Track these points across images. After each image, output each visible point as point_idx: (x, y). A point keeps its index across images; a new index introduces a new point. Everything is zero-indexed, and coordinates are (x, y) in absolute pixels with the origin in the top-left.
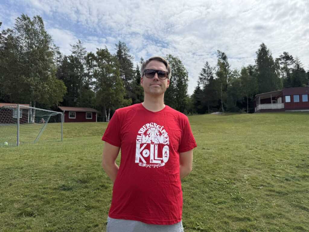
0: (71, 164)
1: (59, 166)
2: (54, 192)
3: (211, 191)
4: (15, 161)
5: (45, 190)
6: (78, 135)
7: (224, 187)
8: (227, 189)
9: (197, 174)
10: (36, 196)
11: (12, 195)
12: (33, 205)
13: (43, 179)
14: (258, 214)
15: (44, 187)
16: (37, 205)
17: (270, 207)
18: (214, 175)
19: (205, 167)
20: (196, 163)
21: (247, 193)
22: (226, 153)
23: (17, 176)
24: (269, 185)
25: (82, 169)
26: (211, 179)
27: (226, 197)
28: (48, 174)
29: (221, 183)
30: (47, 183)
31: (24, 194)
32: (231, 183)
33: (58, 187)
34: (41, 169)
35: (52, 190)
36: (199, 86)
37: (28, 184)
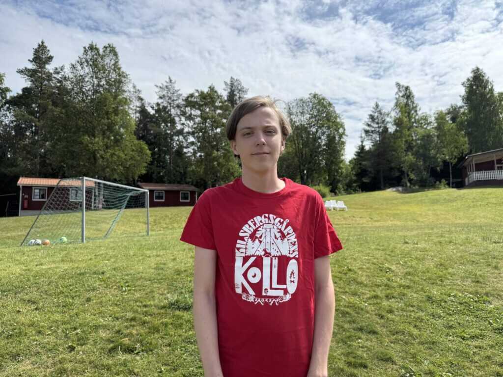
0: (182, 267)
2: (162, 313)
3: (448, 314)
4: (90, 261)
5: (147, 309)
9: (412, 284)
10: (133, 319)
11: (93, 317)
12: (132, 334)
13: (140, 290)
15: (144, 303)
16: (138, 334)
18: (445, 286)
19: (424, 272)
20: (403, 265)
23: (97, 286)
26: (442, 294)
27: (481, 325)
28: (148, 282)
29: (464, 301)
30: (148, 297)
31: (113, 316)
32: (484, 301)
33: (169, 304)
34: (134, 275)
35: (159, 309)
36: (363, 144)
37: (118, 298)
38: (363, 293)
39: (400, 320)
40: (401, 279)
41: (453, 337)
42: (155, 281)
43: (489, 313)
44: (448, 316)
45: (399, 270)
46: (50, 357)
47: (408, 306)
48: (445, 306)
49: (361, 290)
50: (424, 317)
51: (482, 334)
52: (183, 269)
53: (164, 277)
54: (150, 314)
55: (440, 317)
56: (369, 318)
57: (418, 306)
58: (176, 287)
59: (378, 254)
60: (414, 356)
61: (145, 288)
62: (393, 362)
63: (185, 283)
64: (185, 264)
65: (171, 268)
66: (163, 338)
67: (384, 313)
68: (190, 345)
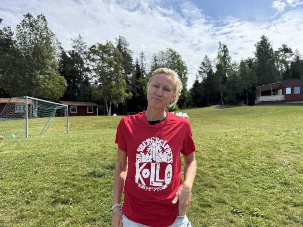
2: (85, 179)
3: (254, 175)
5: (75, 177)
7: (267, 171)
9: (233, 159)
10: (66, 183)
11: (39, 183)
12: (66, 192)
13: (69, 166)
15: (73, 174)
16: (70, 193)
18: (251, 160)
19: (239, 152)
20: (227, 148)
23: (41, 164)
25: (109, 155)
26: (250, 164)
27: (273, 181)
28: (74, 161)
29: (263, 168)
30: (74, 170)
32: (273, 168)
33: (89, 174)
34: (64, 156)
35: (82, 177)
36: (198, 80)
37: (55, 171)
38: (205, 165)
39: (228, 179)
40: (227, 156)
41: (258, 188)
44: (254, 177)
45: (225, 151)
47: (232, 171)
48: (253, 171)
49: (204, 163)
50: (241, 178)
51: (274, 186)
52: (96, 153)
53: (84, 158)
54: (77, 180)
56: (210, 179)
57: (238, 171)
58: (92, 163)
59: (212, 142)
60: (237, 199)
61: (72, 164)
62: (226, 203)
63: (98, 161)
64: (96, 149)
65: (88, 152)
66: (86, 194)
67: (218, 176)
68: (104, 198)
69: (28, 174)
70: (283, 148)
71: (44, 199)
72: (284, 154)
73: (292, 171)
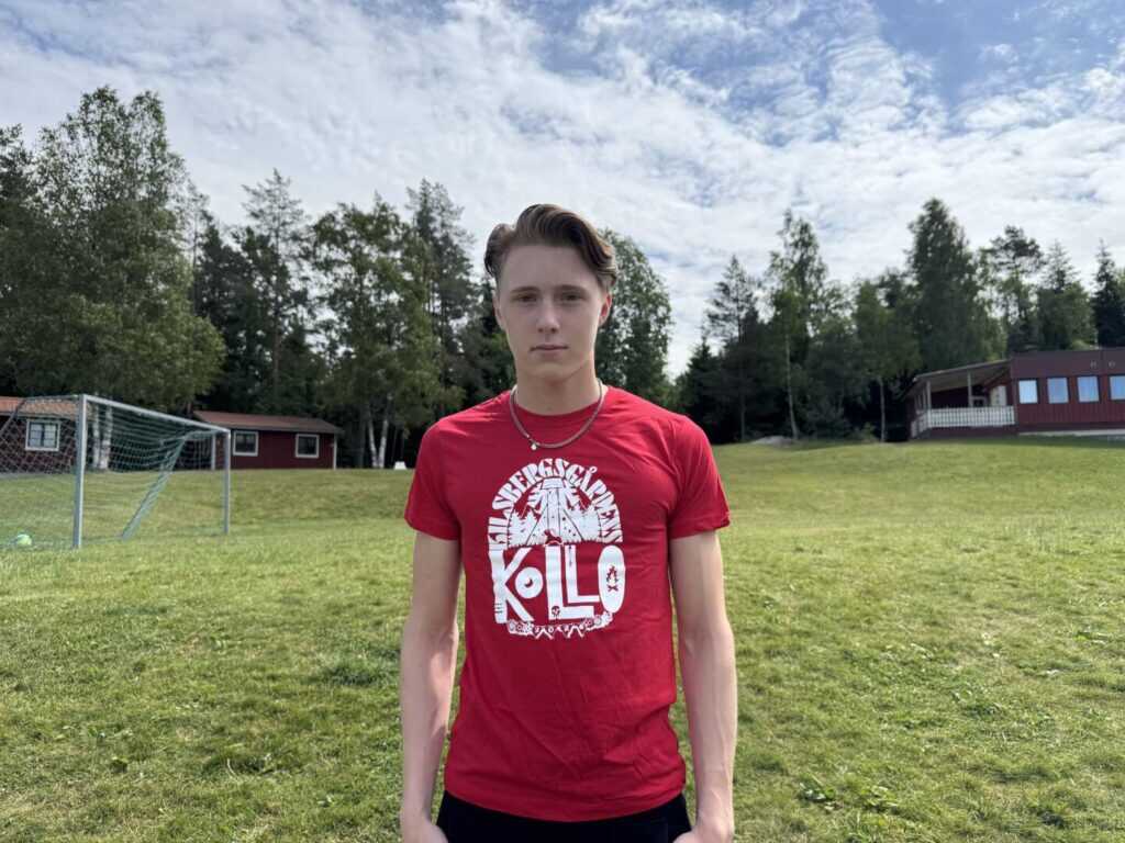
0: (342, 598)
1: (298, 602)
2: (312, 691)
3: (880, 683)
5: (277, 684)
6: (275, 516)
7: (923, 670)
8: (936, 680)
9: (814, 629)
10: (249, 705)
11: (153, 702)
12: (251, 734)
13: (255, 646)
14: (1070, 757)
15: (270, 672)
16: (263, 736)
17: (1103, 737)
18: (875, 632)
19: (835, 607)
20: (795, 593)
21: (1010, 691)
22: (891, 563)
23: (155, 639)
24: (1077, 664)
25: (393, 612)
26: (869, 646)
27: (939, 702)
28: (271, 630)
29: (909, 659)
30: (273, 659)
31: (202, 699)
32: (945, 658)
33: (325, 673)
34: (237, 614)
35: (302, 683)
36: (707, 344)
37: (206, 663)
39: (794, 695)
40: (794, 619)
41: (891, 724)
42: (287, 626)
43: (954, 680)
44: (880, 687)
45: (789, 601)
46: (70, 786)
47: (808, 670)
48: (877, 668)
50: (838, 690)
52: (345, 603)
53: (304, 619)
54: (286, 694)
55: (866, 689)
57: (826, 668)
58: (334, 638)
59: (748, 571)
60: (820, 759)
61: (264, 641)
62: (782, 770)
63: (354, 630)
64: (348, 592)
65: (317, 599)
66: (320, 740)
67: (762, 684)
68: (380, 753)
69: (114, 672)
70: (984, 593)
71: (176, 756)
72: (984, 615)
73: (1004, 670)
